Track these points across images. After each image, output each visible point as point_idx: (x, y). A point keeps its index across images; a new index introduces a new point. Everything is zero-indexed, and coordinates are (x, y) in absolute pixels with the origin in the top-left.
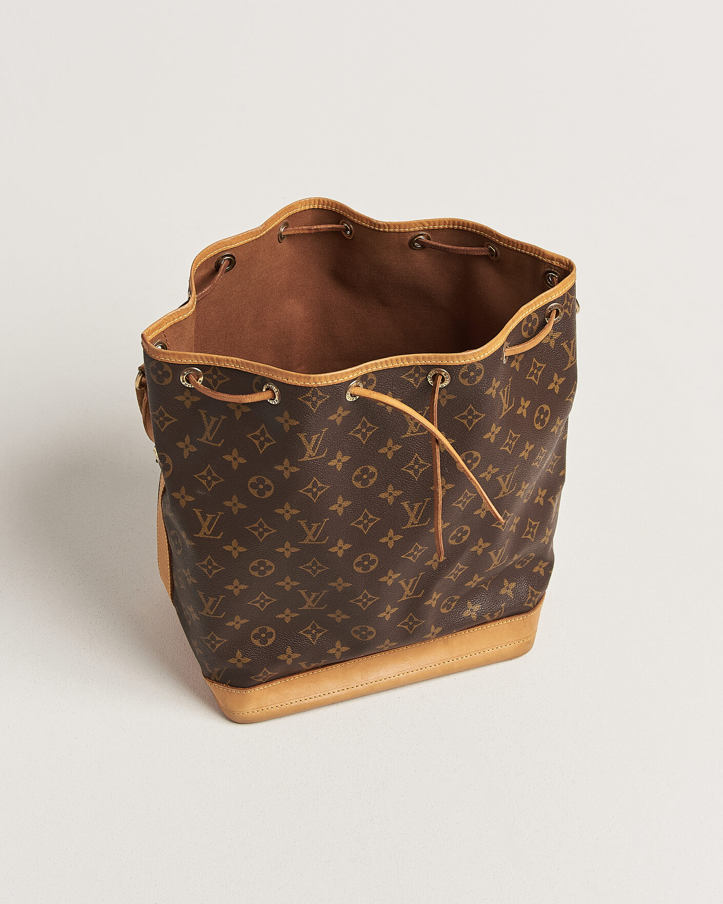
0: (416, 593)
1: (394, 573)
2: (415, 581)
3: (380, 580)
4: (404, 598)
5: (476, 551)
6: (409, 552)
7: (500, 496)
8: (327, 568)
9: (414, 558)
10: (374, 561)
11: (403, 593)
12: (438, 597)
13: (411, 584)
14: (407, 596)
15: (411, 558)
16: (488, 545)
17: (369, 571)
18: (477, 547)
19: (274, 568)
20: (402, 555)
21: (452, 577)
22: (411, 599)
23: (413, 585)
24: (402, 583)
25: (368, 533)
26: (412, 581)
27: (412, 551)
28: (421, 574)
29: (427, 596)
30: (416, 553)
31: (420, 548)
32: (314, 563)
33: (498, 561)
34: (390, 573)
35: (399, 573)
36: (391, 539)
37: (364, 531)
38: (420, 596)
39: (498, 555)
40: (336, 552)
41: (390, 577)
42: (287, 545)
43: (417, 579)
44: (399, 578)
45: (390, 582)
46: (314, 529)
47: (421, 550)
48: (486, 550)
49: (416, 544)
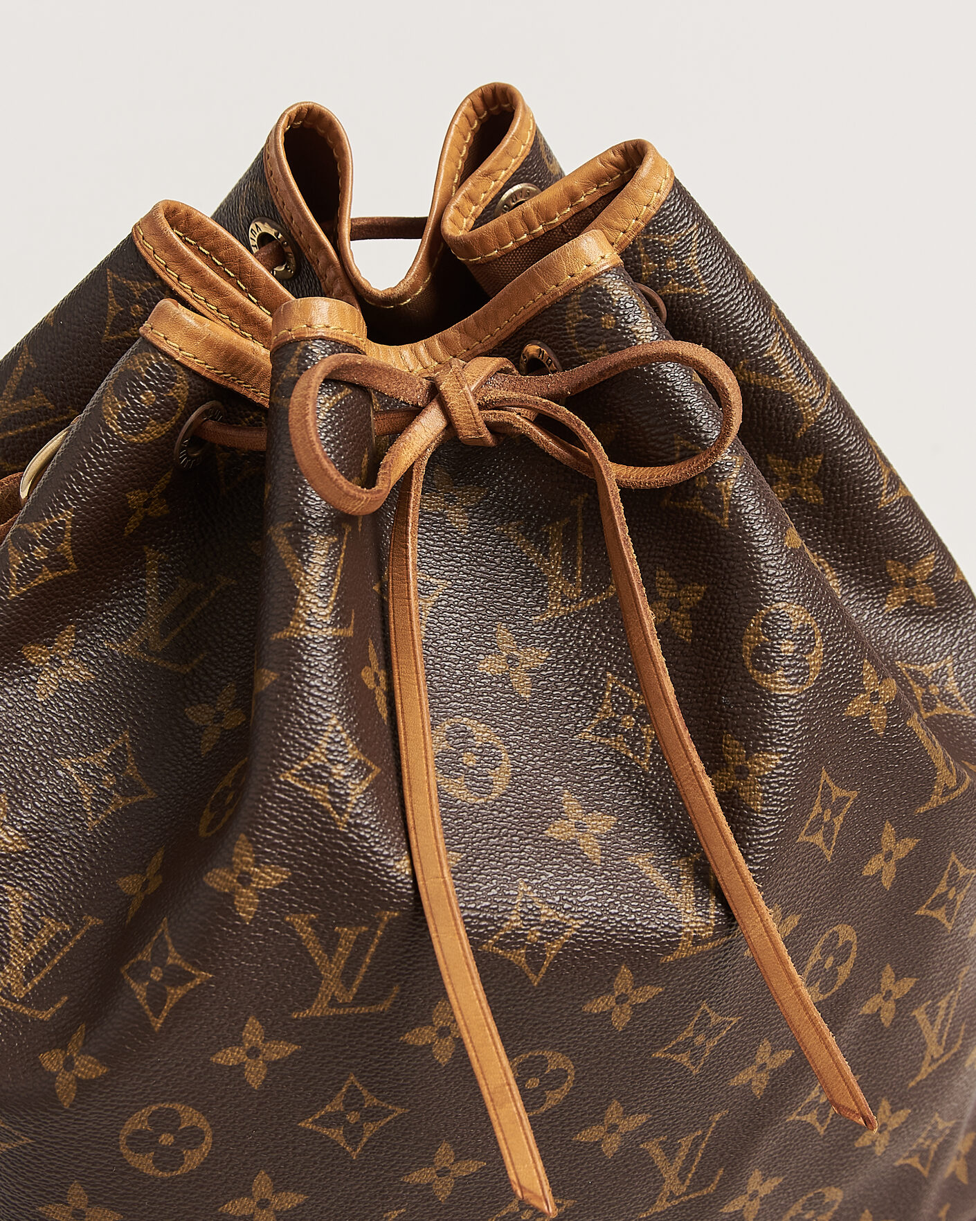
0: (701, 1181)
1: (627, 1112)
2: (696, 1144)
3: (578, 1137)
4: (661, 1205)
5: (878, 1014)
6: (681, 1039)
7: (936, 800)
8: (399, 1110)
9: (695, 1059)
10: (560, 1076)
11: (658, 1189)
12: (766, 1188)
13: (682, 1154)
14: (672, 1196)
15: (684, 1059)
16: (908, 984)
17: (543, 1110)
18: (877, 1000)
19: (208, 1139)
20: (656, 1049)
21: (811, 1118)
22: (682, 1206)
23: (690, 1157)
24: (654, 1149)
25: (544, 981)
26: (686, 1142)
27: (688, 1033)
28: (717, 1117)
29: (733, 1185)
30: (700, 1039)
31: (715, 1019)
32: (353, 1101)
33: (939, 1042)
34: (614, 1111)
35: (644, 1111)
36: (621, 1000)
37: (532, 976)
38: (712, 1188)
39: (939, 1021)
40: (429, 1047)
41: (613, 1128)
42: (253, 1031)
43: (703, 1136)
44: (645, 1133)
45: (611, 1146)
46: (343, 950)
47: (718, 1029)
48: (905, 1005)
49: (704, 1007)
